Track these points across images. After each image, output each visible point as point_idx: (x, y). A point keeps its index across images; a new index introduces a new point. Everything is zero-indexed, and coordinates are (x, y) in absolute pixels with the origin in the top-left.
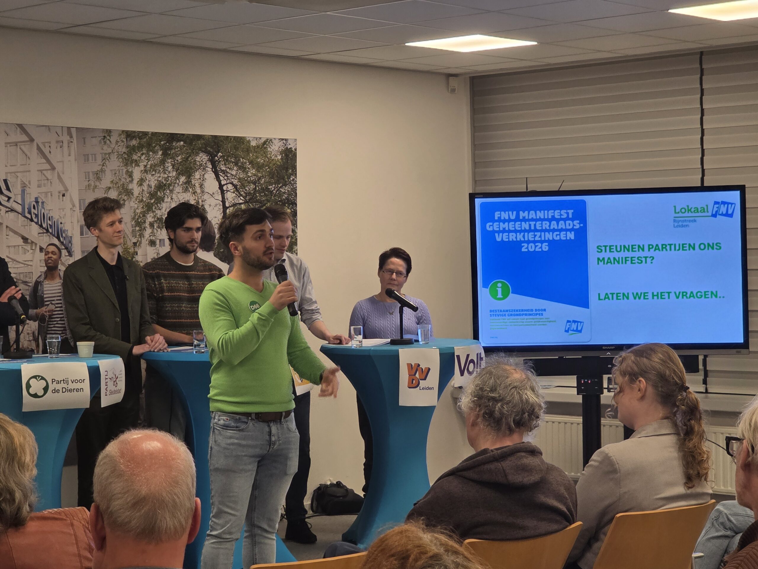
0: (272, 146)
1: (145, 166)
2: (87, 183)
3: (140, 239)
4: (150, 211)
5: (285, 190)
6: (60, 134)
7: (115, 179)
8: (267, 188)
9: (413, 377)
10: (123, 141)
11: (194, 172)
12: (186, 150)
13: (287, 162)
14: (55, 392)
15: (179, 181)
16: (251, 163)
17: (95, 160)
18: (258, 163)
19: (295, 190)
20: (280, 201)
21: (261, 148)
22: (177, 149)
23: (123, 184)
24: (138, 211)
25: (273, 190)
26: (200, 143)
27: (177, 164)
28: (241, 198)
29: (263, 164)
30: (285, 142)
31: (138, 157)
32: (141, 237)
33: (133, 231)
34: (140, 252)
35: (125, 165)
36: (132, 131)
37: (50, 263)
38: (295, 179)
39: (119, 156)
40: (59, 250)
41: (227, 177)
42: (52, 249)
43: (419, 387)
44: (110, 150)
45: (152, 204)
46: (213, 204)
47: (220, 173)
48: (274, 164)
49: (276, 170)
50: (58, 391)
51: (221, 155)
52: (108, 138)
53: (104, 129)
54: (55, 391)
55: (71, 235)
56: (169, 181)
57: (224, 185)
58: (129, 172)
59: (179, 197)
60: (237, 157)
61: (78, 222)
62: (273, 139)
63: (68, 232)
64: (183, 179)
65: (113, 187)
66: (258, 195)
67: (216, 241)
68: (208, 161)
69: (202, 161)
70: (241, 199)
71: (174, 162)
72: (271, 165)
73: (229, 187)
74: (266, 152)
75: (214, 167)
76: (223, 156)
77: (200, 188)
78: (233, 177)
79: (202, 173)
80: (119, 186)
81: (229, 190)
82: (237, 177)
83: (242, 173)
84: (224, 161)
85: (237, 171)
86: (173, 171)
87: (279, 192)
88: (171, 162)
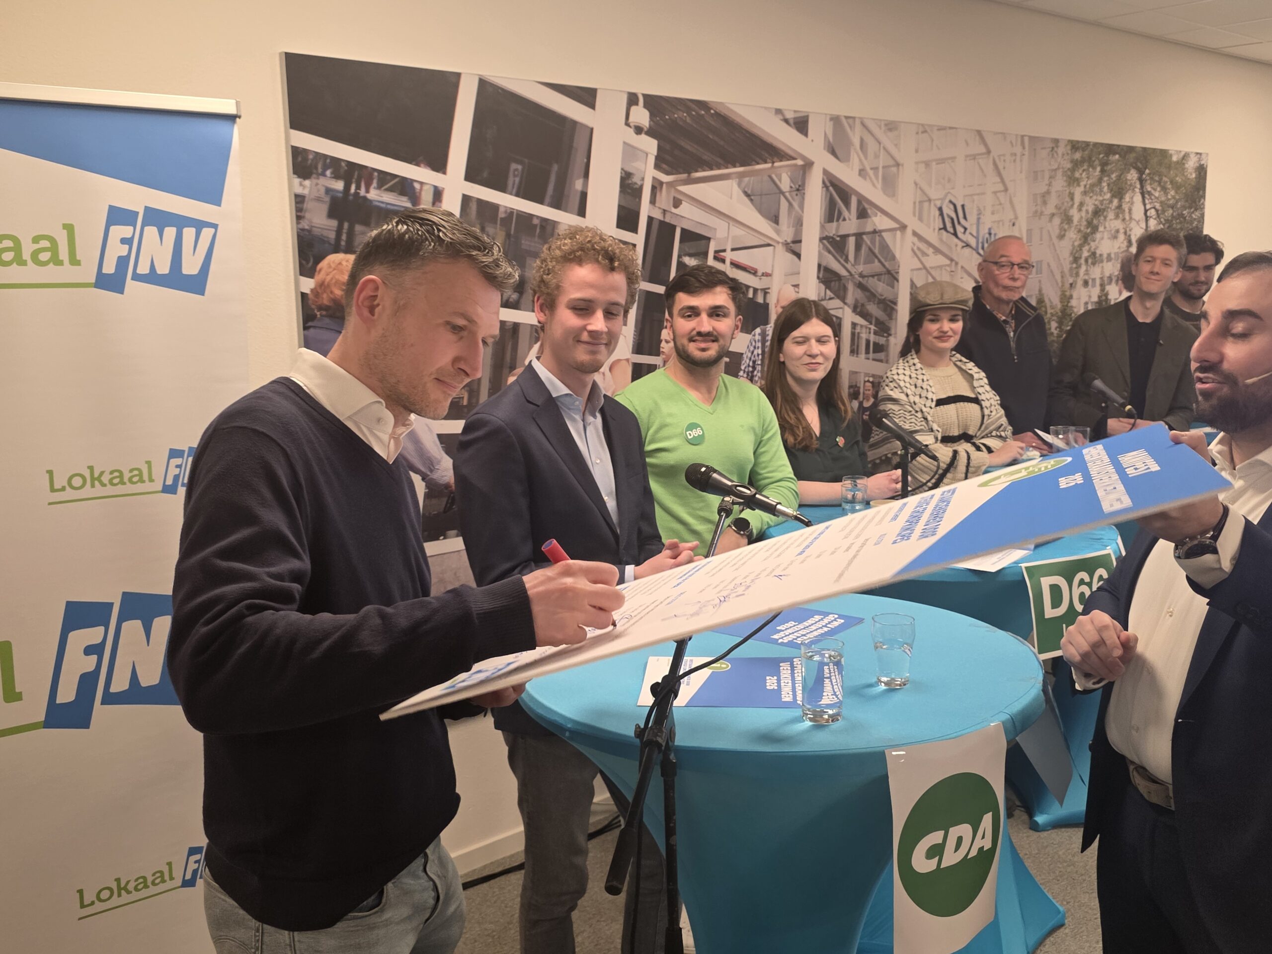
0: (1189, 161)
5: (1195, 216)
7: (1058, 203)
8: (1182, 213)
11: (1125, 193)
12: (1121, 165)
13: (1199, 182)
15: (1112, 205)
17: (1043, 179)
21: (1180, 164)
22: (1113, 164)
25: (1186, 216)
26: (1132, 157)
27: (1112, 183)
29: (1181, 184)
30: (1199, 157)
31: (1080, 174)
32: (1076, 277)
33: (1070, 269)
34: (1075, 295)
35: (1069, 185)
36: (1076, 141)
38: (1204, 203)
39: (1064, 173)
41: (1152, 199)
44: (1056, 166)
47: (1146, 196)
48: (1189, 184)
49: (1191, 191)
51: (1149, 172)
52: (1056, 149)
53: (1053, 138)
56: (1104, 206)
57: (1148, 210)
58: (1071, 194)
60: (1160, 175)
62: (1191, 153)
64: (1115, 202)
66: (1174, 222)
68: (1137, 179)
69: (1132, 179)
72: (1187, 185)
73: (1152, 212)
74: (1184, 169)
75: (1142, 187)
76: (1149, 174)
77: (1128, 214)
78: (1156, 200)
79: (1131, 195)
80: (1062, 212)
81: (1152, 216)
82: (1159, 200)
83: (1163, 195)
84: (1150, 180)
85: (1160, 193)
86: (1107, 192)
87: (1191, 218)
88: (1107, 180)
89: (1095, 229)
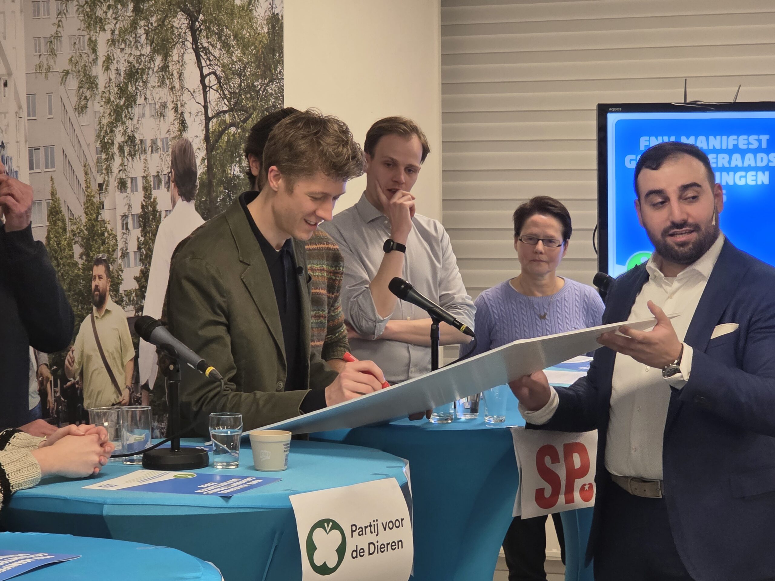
0: (258, 7)
2: (37, 61)
3: (106, 178)
4: (119, 121)
7: (74, 55)
8: (253, 85)
11: (172, 48)
13: (274, 40)
14: (357, 557)
15: (154, 64)
16: (236, 37)
17: (48, 14)
18: (243, 38)
19: (281, 89)
21: (246, 11)
23: (85, 66)
24: (105, 121)
25: (260, 89)
27: (152, 30)
28: (225, 100)
29: (249, 41)
31: (104, 12)
33: (98, 161)
34: (107, 202)
35: (88, 27)
38: (282, 71)
39: (80, 8)
41: (210, 61)
45: (121, 108)
46: (194, 112)
47: (202, 54)
48: (261, 42)
49: (263, 53)
50: (361, 553)
51: (203, 18)
55: (16, 169)
56: (142, 64)
57: (206, 76)
58: (92, 41)
60: (220, 24)
61: (26, 141)
64: (159, 60)
65: (72, 71)
66: (243, 97)
67: (197, 181)
69: (180, 27)
70: (225, 104)
71: (148, 26)
72: (257, 43)
73: (211, 80)
74: (251, 19)
75: (195, 41)
76: (204, 21)
77: (178, 80)
78: (216, 63)
79: (181, 51)
80: (80, 69)
81: (212, 85)
82: (220, 62)
83: (226, 55)
84: (206, 31)
85: (221, 51)
86: (146, 44)
87: (266, 93)
88: (145, 26)
89: (131, 100)
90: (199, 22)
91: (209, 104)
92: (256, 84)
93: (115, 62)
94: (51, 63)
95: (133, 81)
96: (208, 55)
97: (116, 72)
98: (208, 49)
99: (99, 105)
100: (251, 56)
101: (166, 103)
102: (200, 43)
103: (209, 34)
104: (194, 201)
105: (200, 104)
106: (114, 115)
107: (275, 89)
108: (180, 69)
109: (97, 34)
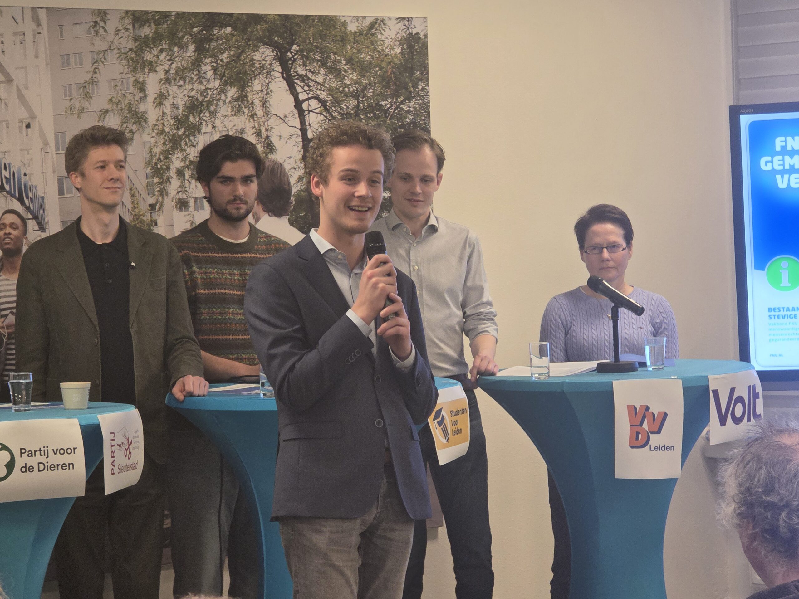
0: (384, 30)
1: (167, 72)
2: (68, 104)
3: (160, 199)
4: (177, 149)
5: (409, 107)
6: (19, 19)
7: (115, 96)
8: (377, 104)
9: (638, 429)
10: (127, 30)
11: (251, 79)
12: (237, 41)
13: (412, 59)
14: (26, 471)
15: (226, 96)
16: (349, 61)
17: (81, 64)
18: (361, 62)
19: (426, 107)
20: (401, 127)
21: (366, 36)
22: (222, 39)
23: (130, 104)
24: (157, 150)
25: (389, 108)
26: (260, 29)
27: (222, 66)
29: (371, 63)
30: (407, 23)
31: (154, 56)
32: (162, 195)
33: (148, 185)
34: (161, 220)
36: (142, 11)
37: (8, 244)
38: (427, 88)
39: (122, 55)
40: (23, 220)
41: (309, 86)
42: (10, 219)
43: (648, 446)
44: (105, 46)
45: (180, 137)
46: (285, 134)
47: (296, 81)
48: (389, 63)
49: (394, 73)
50: (30, 469)
51: (298, 48)
52: (102, 24)
53: (94, 10)
54: (27, 469)
55: (43, 195)
56: (209, 97)
57: (304, 101)
58: (139, 82)
59: (225, 123)
60: (324, 52)
61: (54, 172)
62: (386, 19)
63: (38, 188)
64: (232, 92)
65: (113, 110)
66: (362, 117)
67: (292, 198)
68: (274, 59)
69: (264, 60)
71: (216, 62)
72: (383, 64)
73: (313, 105)
74: (373, 43)
75: (286, 69)
76: (299, 51)
77: (262, 108)
78: (319, 87)
79: (265, 81)
80: (123, 107)
81: (312, 109)
82: (326, 87)
83: (334, 80)
84: (303, 59)
85: (325, 77)
86: (214, 79)
87: (399, 111)
88: (211, 63)
89: (193, 130)
90: (291, 53)
91: (308, 127)
92: (383, 103)
93: (170, 98)
94: (86, 104)
95: (196, 113)
96: (306, 81)
97: (173, 106)
98: (306, 76)
99: (149, 136)
100: (374, 78)
101: (244, 129)
102: (293, 71)
103: (308, 62)
104: (288, 217)
105: (295, 127)
106: (169, 144)
107: (414, 106)
108: (263, 97)
109: (146, 76)
